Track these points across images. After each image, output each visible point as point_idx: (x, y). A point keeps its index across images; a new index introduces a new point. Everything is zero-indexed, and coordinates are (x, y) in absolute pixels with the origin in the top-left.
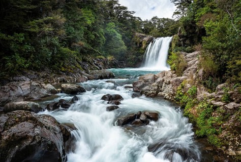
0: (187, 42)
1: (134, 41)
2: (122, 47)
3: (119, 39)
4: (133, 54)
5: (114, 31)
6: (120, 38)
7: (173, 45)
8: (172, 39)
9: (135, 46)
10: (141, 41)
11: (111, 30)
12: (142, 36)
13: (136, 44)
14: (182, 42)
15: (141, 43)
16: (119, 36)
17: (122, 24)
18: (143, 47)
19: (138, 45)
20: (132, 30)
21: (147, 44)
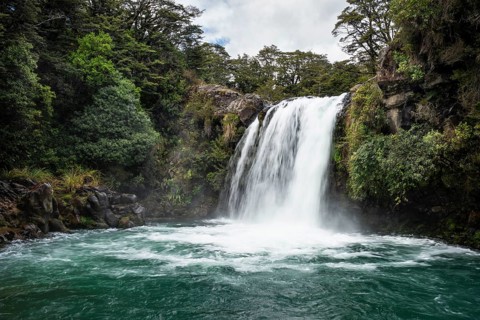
0: (423, 110)
1: (190, 116)
2: (138, 136)
3: (126, 102)
4: (187, 166)
5: (108, 65)
6: (130, 97)
7: (354, 128)
8: (347, 102)
9: (195, 133)
10: (217, 112)
11: (94, 62)
12: (223, 94)
13: (200, 124)
14: (394, 114)
15: (217, 122)
16: (126, 88)
17: (145, 48)
18: (226, 135)
19: (207, 129)
20: (188, 73)
21: (240, 124)
